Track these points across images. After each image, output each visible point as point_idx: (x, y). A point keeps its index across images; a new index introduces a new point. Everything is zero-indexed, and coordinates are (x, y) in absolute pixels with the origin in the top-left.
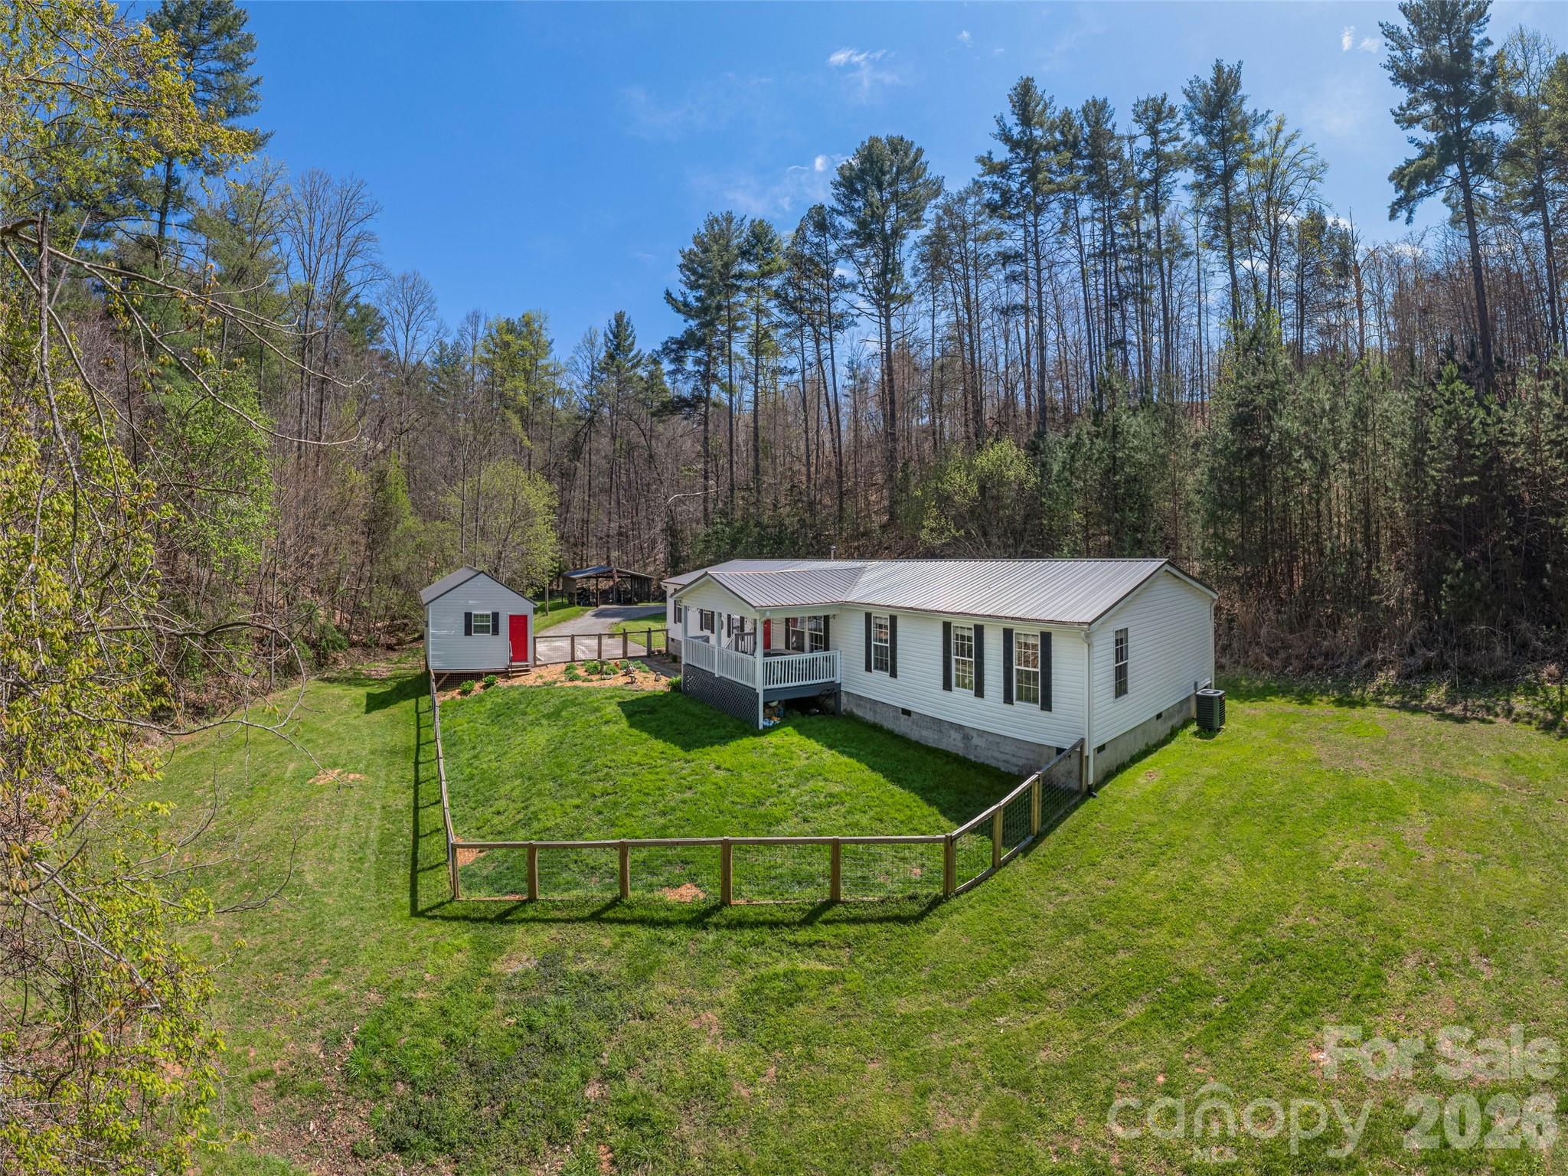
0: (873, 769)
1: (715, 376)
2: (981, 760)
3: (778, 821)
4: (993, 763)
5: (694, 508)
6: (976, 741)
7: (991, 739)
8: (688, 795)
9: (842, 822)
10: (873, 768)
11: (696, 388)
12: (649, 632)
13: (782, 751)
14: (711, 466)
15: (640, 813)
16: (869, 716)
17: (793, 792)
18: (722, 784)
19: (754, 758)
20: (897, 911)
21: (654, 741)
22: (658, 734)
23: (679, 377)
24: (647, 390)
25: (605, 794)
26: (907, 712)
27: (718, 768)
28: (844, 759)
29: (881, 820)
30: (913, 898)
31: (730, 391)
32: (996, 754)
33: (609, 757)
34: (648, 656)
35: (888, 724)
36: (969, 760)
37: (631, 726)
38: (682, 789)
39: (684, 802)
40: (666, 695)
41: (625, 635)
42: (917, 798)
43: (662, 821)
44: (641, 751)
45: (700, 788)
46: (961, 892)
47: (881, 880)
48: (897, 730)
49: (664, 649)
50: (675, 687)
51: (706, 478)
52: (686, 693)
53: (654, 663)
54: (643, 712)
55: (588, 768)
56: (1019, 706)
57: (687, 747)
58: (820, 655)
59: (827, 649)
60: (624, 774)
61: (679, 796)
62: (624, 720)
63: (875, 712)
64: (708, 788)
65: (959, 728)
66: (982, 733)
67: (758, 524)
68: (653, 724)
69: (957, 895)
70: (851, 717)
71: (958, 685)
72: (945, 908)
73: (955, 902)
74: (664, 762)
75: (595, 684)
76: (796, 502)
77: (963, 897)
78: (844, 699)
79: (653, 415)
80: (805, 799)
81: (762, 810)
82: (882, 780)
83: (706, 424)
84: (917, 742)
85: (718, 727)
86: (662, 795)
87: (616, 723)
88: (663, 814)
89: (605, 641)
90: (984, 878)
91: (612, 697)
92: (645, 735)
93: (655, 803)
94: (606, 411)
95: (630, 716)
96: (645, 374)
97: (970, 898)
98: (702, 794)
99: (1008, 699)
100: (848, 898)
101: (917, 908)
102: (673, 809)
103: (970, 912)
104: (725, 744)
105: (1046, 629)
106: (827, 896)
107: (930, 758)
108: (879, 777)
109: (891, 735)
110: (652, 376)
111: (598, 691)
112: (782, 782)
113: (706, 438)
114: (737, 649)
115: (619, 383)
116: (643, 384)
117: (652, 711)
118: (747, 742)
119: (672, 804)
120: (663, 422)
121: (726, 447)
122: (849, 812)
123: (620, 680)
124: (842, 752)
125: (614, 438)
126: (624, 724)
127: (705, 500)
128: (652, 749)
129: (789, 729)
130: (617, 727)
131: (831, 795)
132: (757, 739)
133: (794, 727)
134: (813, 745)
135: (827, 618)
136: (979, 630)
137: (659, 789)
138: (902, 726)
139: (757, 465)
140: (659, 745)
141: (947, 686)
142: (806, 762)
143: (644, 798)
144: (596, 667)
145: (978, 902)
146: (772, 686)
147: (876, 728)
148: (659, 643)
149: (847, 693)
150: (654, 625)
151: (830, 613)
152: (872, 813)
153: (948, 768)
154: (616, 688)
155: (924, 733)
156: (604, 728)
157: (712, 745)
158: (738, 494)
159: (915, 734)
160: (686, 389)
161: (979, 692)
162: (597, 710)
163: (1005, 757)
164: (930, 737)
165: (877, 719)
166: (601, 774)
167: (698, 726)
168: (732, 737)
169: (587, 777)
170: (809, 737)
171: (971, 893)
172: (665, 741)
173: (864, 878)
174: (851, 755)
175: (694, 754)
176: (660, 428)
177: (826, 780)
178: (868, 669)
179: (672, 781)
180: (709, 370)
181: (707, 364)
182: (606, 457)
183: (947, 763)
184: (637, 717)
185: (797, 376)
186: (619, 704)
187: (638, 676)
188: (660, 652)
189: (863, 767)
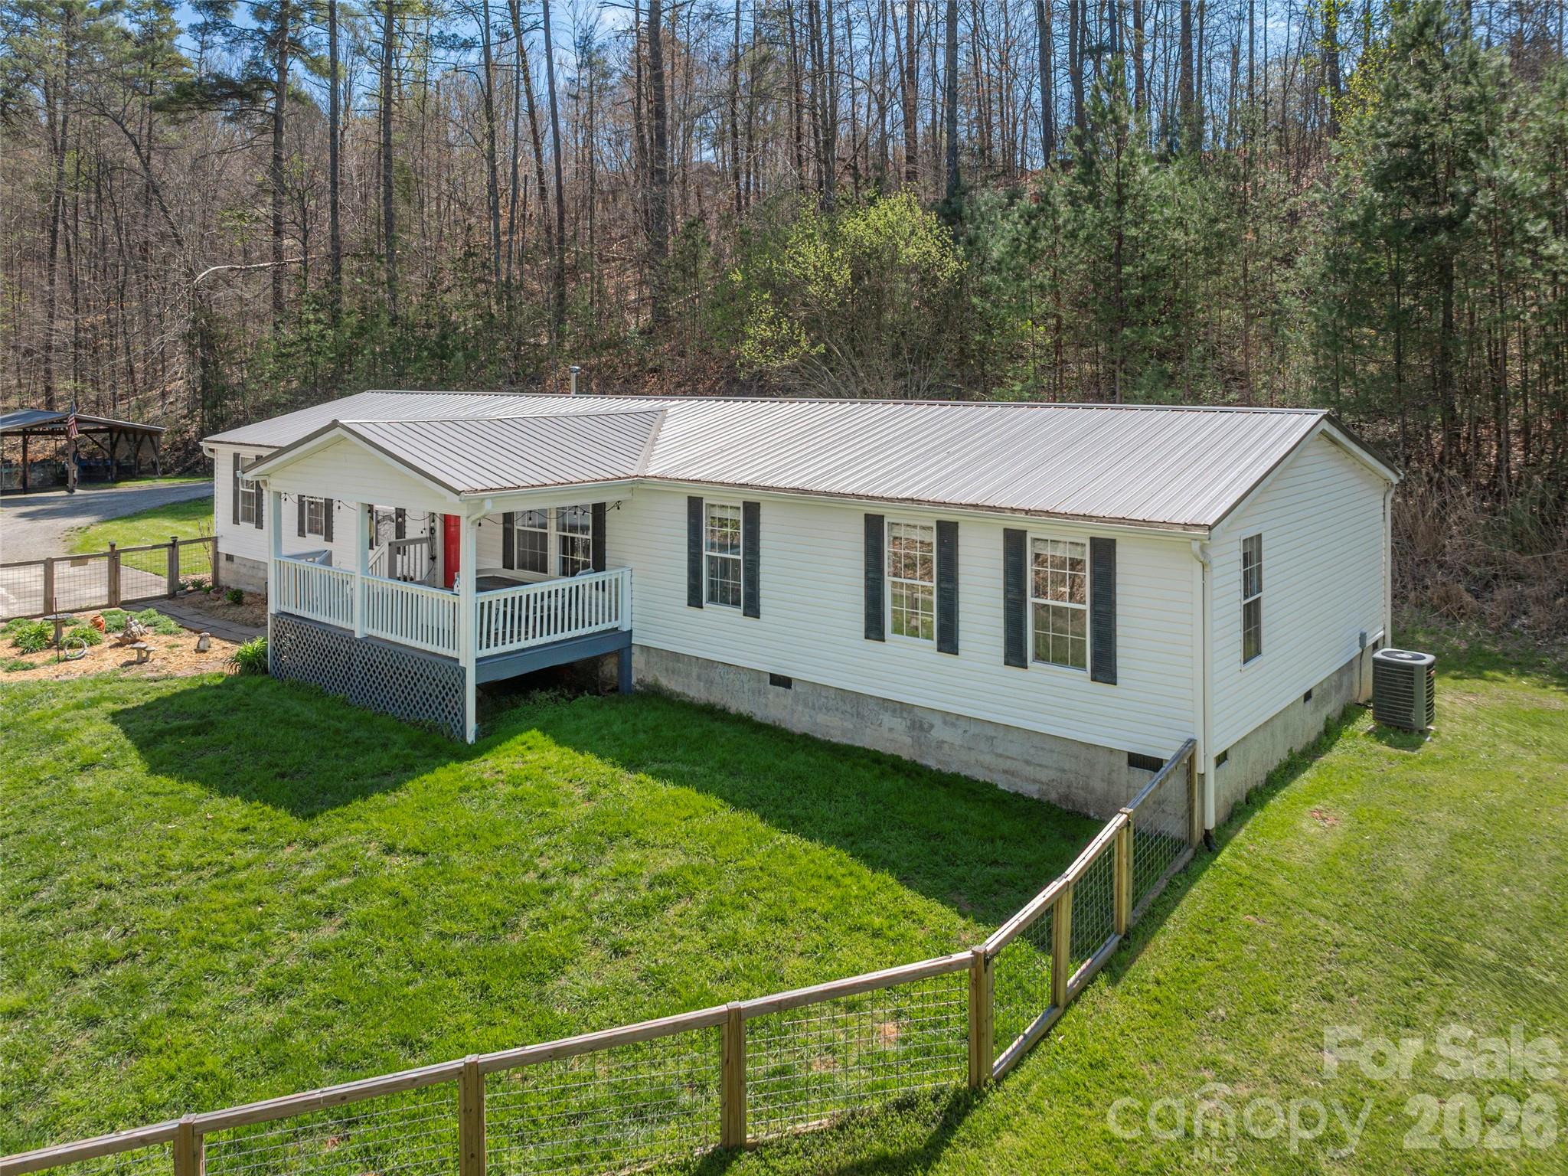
0: (737, 806)
1: (296, 44)
2: (953, 768)
3: (558, 966)
4: (981, 775)
5: (256, 292)
6: (940, 732)
7: (974, 729)
8: (327, 933)
9: (699, 941)
10: (735, 803)
11: (255, 63)
12: (174, 545)
13: (529, 787)
14: (289, 213)
15: (206, 1005)
16: (696, 691)
17: (577, 883)
18: (406, 890)
19: (469, 813)
20: (878, 1146)
21: (219, 802)
22: (225, 783)
23: (218, 39)
24: (140, 58)
25: (101, 962)
26: (781, 681)
27: (390, 850)
28: (667, 790)
29: (782, 921)
30: (906, 1105)
31: (332, 72)
32: (988, 759)
33: (104, 860)
34: (172, 596)
35: (740, 704)
36: (926, 769)
37: (154, 770)
38: (307, 918)
39: (321, 954)
40: (230, 683)
41: (114, 556)
42: (844, 856)
43: (270, 1016)
44: (191, 833)
45: (357, 911)
46: (1004, 1075)
47: (818, 1070)
48: (760, 715)
49: (206, 576)
50: (253, 665)
51: (278, 233)
52: (279, 676)
53: (186, 611)
54: (180, 731)
55: (47, 895)
56: (1038, 672)
57: (306, 807)
58: (586, 579)
59: (599, 565)
60: (151, 900)
61: (304, 941)
62: (133, 755)
63: (710, 682)
64: (378, 905)
65: (900, 708)
66: (952, 719)
67: (394, 321)
68: (210, 758)
69: (999, 1081)
70: (654, 695)
71: (897, 630)
72: (979, 1119)
73: (996, 1100)
74: (251, 854)
75: (43, 674)
76: (474, 283)
77: (1010, 1084)
78: (638, 661)
79: (157, 107)
80: (608, 897)
81: (513, 942)
82: (761, 827)
83: (278, 132)
84: (805, 737)
85: (368, 749)
86: (261, 944)
87: (113, 765)
88: (271, 995)
89: (61, 570)
90: (1043, 1035)
91: (93, 703)
92: (193, 790)
93: (244, 968)
94: (37, 94)
95: (145, 744)
96: (134, 28)
97: (1026, 1086)
98: (365, 925)
99: (1015, 655)
100: (763, 1136)
101: (919, 1130)
102: (296, 979)
103: (1035, 1123)
104: (396, 786)
105: (1104, 533)
106: (714, 1139)
107: (844, 768)
108: (750, 822)
109: (746, 723)
110: (151, 34)
111: (49, 690)
112: (544, 864)
113: (277, 158)
114: (392, 575)
115: (70, 38)
116: (129, 48)
117: (204, 727)
118: (446, 776)
119: (292, 964)
120: (177, 122)
121: (322, 179)
122: (710, 914)
123: (107, 659)
124: (661, 775)
125: (58, 150)
126: (134, 766)
127: (277, 277)
128: (217, 823)
129: (534, 736)
130: (114, 777)
131: (663, 881)
132: (466, 767)
133: (544, 730)
134: (593, 767)
135: (599, 510)
136: (948, 532)
137: (251, 927)
138: (773, 708)
139: (390, 215)
140: (234, 810)
141: (874, 628)
142: (586, 808)
143: (213, 960)
144: (41, 634)
145: (1043, 1094)
146: (493, 651)
147: (713, 712)
148: (196, 567)
149: (645, 649)
150: (186, 529)
151: (608, 499)
152: (759, 908)
153: (887, 785)
154: (100, 679)
155: (821, 718)
156: (82, 784)
157: (365, 793)
158: (348, 264)
159: (798, 719)
160: (231, 63)
161: (948, 642)
162: (57, 737)
163: (1008, 765)
164: (835, 728)
165: (717, 696)
166: (83, 911)
167: (322, 752)
168: (409, 769)
169: (46, 924)
170: (580, 749)
171: (1022, 1075)
172: (248, 799)
173: (782, 1072)
174: (681, 780)
175: (326, 823)
176: (172, 134)
177: (641, 844)
178: (695, 600)
179: (279, 901)
180: (284, 30)
181: (281, 18)
182: (38, 187)
183: (883, 775)
184: (167, 746)
185: (474, 57)
186: (115, 717)
187: (152, 642)
188: (198, 585)
189: (715, 802)
